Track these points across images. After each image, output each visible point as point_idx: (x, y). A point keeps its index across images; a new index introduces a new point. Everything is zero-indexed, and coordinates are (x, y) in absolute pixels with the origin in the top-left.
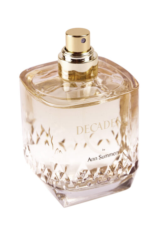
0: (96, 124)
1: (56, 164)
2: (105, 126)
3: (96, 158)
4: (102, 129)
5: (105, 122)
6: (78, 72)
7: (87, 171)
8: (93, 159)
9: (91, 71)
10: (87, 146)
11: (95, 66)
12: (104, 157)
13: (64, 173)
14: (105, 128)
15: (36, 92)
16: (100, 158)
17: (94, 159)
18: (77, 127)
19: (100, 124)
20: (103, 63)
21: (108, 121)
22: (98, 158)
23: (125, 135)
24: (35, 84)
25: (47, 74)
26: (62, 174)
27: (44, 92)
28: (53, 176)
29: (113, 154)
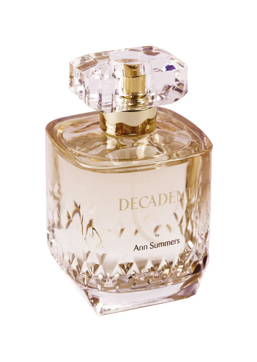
0: (147, 197)
1: (89, 252)
2: (160, 201)
3: (146, 247)
4: (155, 205)
5: (160, 195)
6: (126, 126)
7: (131, 264)
8: (141, 248)
9: (146, 125)
10: (138, 234)
11: (152, 119)
12: (158, 245)
13: (98, 265)
14: (160, 204)
15: (68, 151)
16: (152, 247)
17: (143, 248)
18: (121, 200)
19: (153, 198)
20: (166, 116)
21: (165, 195)
22: (149, 246)
23: (191, 219)
24: (67, 140)
25: (84, 126)
26: (96, 267)
27: (79, 150)
28: (85, 269)
29: (171, 243)
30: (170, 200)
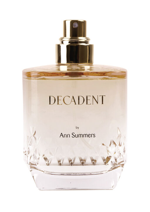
0: (69, 97)
3: (68, 135)
5: (79, 97)
8: (65, 135)
12: (78, 136)
16: (73, 136)
17: (67, 136)
21: (83, 97)
22: (71, 135)
29: (88, 136)
30: (87, 102)
